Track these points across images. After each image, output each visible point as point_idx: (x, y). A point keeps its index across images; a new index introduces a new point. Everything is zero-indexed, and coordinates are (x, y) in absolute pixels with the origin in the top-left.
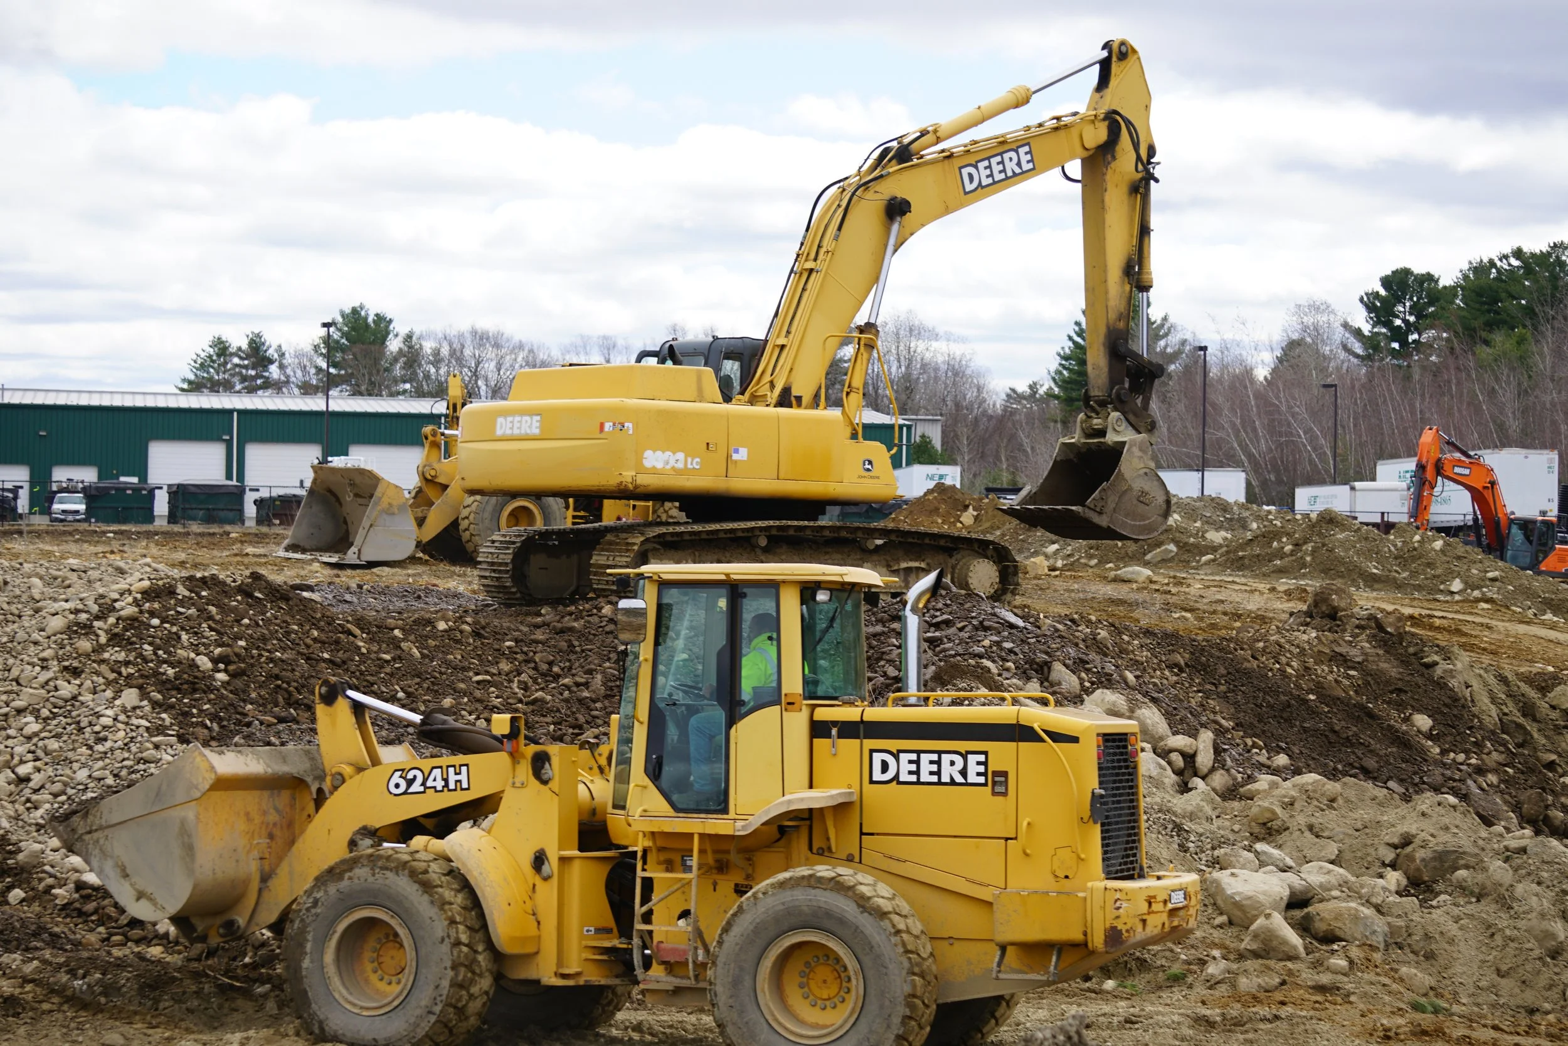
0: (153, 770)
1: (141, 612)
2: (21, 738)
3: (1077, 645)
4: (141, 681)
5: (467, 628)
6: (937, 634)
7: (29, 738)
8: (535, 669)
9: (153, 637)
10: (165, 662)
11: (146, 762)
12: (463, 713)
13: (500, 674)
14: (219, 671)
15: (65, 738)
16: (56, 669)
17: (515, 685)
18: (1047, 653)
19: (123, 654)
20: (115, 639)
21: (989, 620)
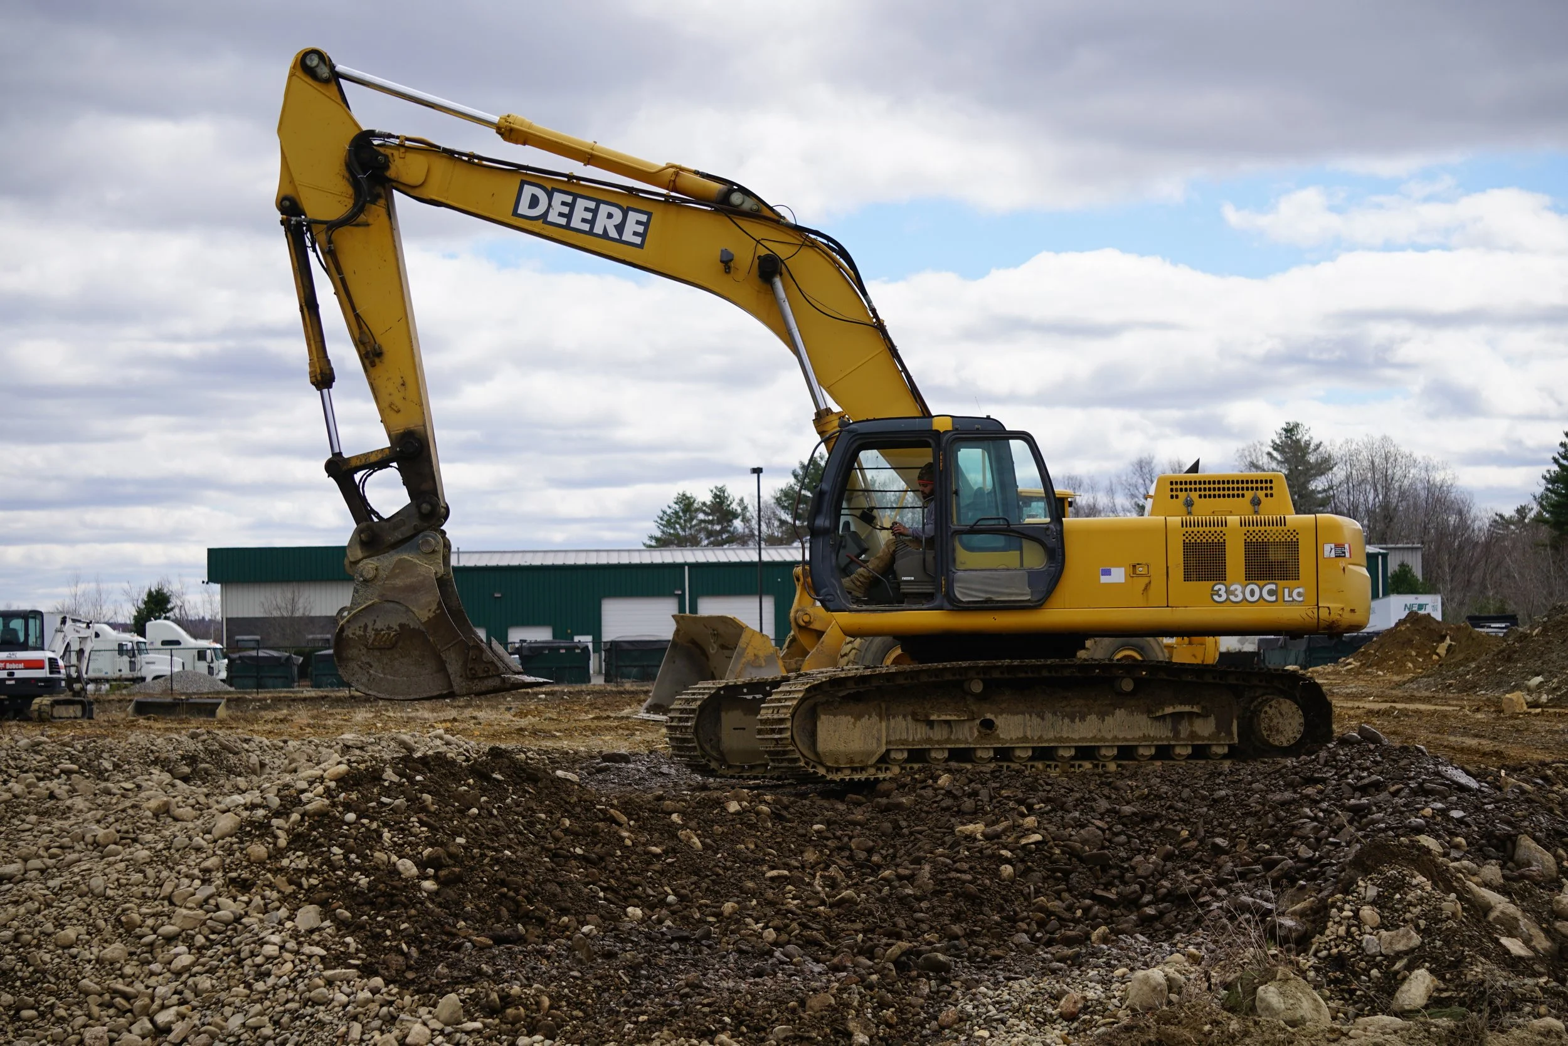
0: (321, 1015)
1: (334, 805)
2: (168, 975)
3: (1551, 811)
4: (325, 894)
5: (764, 808)
6: (1364, 801)
7: (178, 974)
8: (851, 858)
9: (346, 836)
10: (357, 868)
11: (315, 1003)
12: (749, 920)
13: (803, 867)
14: (427, 878)
15: (220, 973)
16: (219, 882)
17: (817, 882)
18: (1509, 823)
19: (306, 860)
20: (297, 840)
21: (1431, 782)
